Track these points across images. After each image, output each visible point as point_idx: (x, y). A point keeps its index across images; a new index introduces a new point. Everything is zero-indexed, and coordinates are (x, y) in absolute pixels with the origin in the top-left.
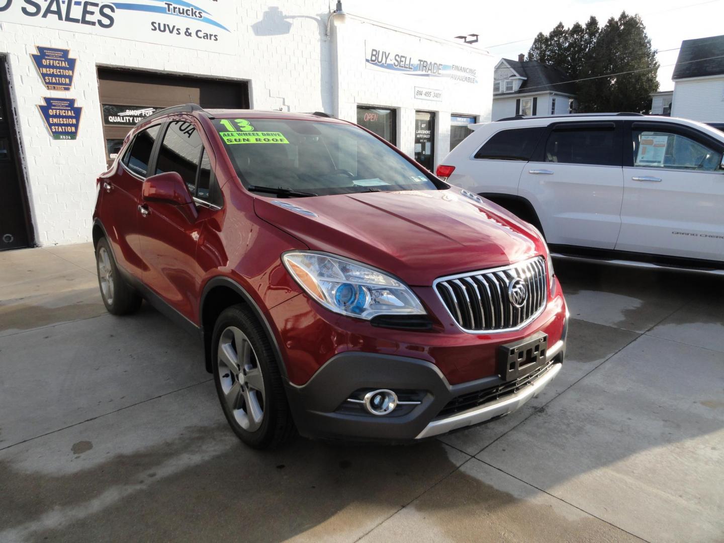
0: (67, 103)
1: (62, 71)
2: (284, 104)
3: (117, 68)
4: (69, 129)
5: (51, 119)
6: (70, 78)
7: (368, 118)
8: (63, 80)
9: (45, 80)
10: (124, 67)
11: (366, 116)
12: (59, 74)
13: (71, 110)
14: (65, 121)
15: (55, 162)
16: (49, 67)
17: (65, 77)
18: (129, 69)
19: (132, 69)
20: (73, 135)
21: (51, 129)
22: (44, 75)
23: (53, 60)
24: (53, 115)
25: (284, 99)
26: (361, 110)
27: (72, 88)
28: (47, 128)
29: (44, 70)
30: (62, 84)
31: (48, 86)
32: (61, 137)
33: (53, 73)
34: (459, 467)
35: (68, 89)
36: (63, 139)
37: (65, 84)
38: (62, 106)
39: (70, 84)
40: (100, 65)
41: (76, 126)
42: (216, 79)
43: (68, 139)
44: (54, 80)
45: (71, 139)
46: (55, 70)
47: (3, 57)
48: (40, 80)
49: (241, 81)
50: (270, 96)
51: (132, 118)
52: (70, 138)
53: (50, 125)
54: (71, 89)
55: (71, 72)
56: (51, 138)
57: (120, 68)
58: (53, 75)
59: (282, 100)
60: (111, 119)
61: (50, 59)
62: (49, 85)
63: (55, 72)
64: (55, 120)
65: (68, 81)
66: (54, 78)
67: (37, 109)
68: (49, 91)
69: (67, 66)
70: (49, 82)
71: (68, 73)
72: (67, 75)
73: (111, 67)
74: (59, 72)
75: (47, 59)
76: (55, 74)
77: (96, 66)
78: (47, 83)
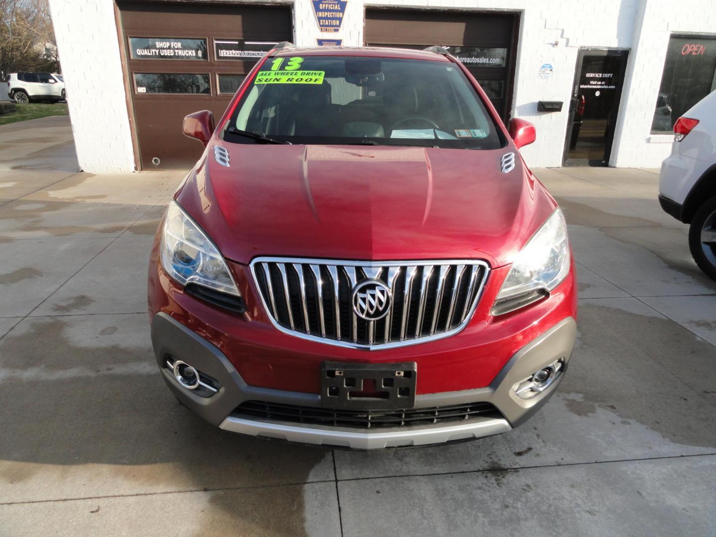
0: (335, 43)
1: (334, 13)
2: (562, 36)
3: (383, 7)
6: (340, 19)
7: (689, 50)
8: (334, 22)
9: (320, 22)
10: (389, 6)
11: (687, 48)
12: (331, 16)
16: (324, 10)
17: (336, 19)
18: (394, 7)
19: (398, 7)
22: (319, 19)
23: (328, 4)
25: (563, 31)
26: (677, 41)
27: (341, 29)
29: (320, 14)
30: (333, 26)
31: (321, 29)
33: (327, 16)
34: (306, 483)
35: (337, 30)
37: (336, 26)
39: (339, 26)
40: (369, 5)
42: (484, 11)
44: (327, 23)
46: (329, 13)
47: (291, 4)
48: (316, 23)
49: (512, 12)
50: (545, 27)
54: (340, 30)
55: (341, 14)
57: (386, 7)
58: (326, 18)
59: (561, 31)
61: (326, 4)
62: (323, 27)
63: (328, 15)
65: (338, 22)
66: (327, 21)
68: (322, 33)
69: (339, 9)
70: (323, 25)
71: (339, 15)
72: (338, 17)
73: (378, 6)
74: (332, 15)
75: (324, 3)
76: (329, 16)
77: (364, 7)
78: (321, 26)
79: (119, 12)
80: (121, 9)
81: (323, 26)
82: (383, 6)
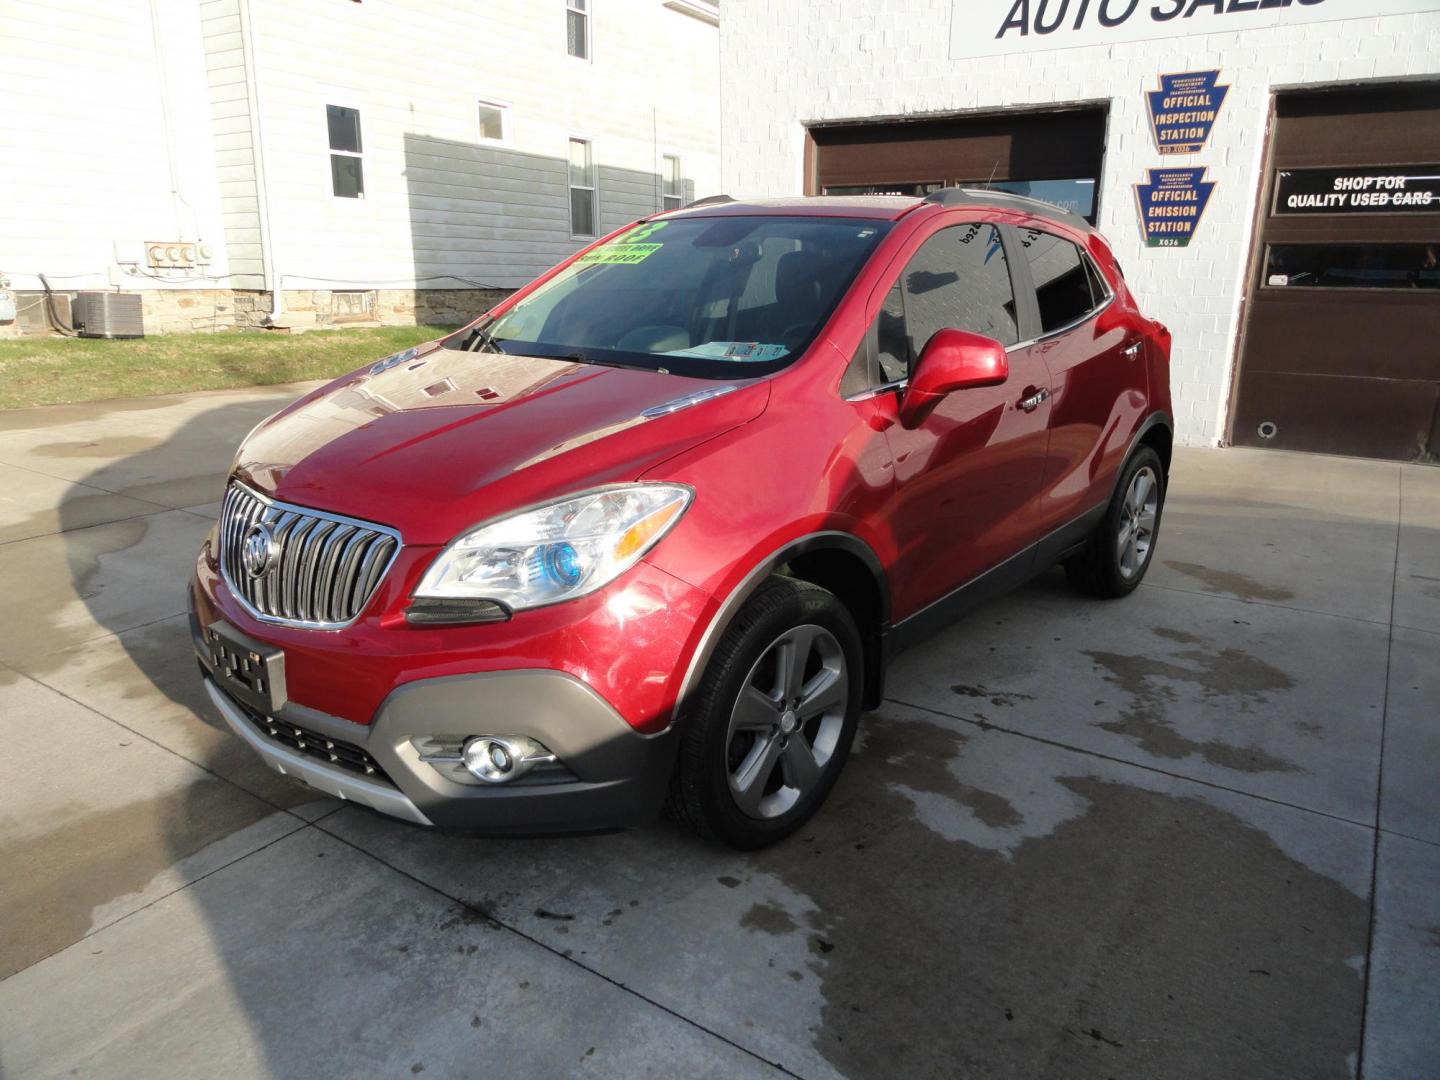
0: (1187, 177)
1: (1194, 114)
3: (1323, 88)
4: (1180, 227)
5: (1151, 209)
6: (1208, 126)
8: (1192, 133)
9: (1159, 136)
10: (1340, 85)
12: (1188, 121)
13: (1192, 190)
14: (1176, 211)
15: (1139, 287)
16: (1175, 110)
17: (1197, 125)
20: (1183, 239)
21: (1147, 227)
22: (1159, 128)
23: (1184, 95)
24: (1157, 201)
27: (1206, 147)
28: (1140, 226)
29: (1163, 119)
30: (1189, 140)
31: (1162, 148)
32: (1161, 241)
33: (1177, 120)
35: (1197, 149)
36: (1164, 246)
37: (1196, 140)
38: (1178, 183)
39: (1203, 139)
41: (1194, 220)
43: (1173, 245)
44: (1175, 135)
45: (1178, 246)
46: (1182, 115)
47: (1105, 106)
48: (1150, 137)
51: (1345, 195)
52: (1176, 243)
53: (1148, 220)
54: (1203, 149)
55: (1211, 115)
56: (1143, 244)
57: (1331, 87)
58: (1177, 126)
60: (1293, 200)
61: (1178, 96)
62: (1165, 145)
63: (1181, 118)
64: (1159, 211)
65: (1201, 131)
66: (1176, 131)
67: (1132, 193)
68: (1161, 157)
69: (1208, 103)
70: (1166, 139)
71: (1203, 116)
72: (1203, 120)
73: (1308, 87)
74: (1190, 117)
75: (1174, 96)
76: (1181, 121)
77: (1271, 92)
78: (1161, 142)
79: (815, 147)
80: (819, 143)
81: (1166, 142)
82: (1321, 86)
